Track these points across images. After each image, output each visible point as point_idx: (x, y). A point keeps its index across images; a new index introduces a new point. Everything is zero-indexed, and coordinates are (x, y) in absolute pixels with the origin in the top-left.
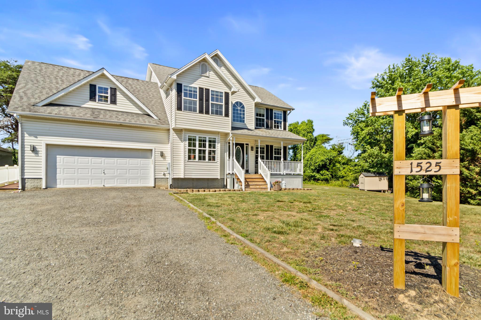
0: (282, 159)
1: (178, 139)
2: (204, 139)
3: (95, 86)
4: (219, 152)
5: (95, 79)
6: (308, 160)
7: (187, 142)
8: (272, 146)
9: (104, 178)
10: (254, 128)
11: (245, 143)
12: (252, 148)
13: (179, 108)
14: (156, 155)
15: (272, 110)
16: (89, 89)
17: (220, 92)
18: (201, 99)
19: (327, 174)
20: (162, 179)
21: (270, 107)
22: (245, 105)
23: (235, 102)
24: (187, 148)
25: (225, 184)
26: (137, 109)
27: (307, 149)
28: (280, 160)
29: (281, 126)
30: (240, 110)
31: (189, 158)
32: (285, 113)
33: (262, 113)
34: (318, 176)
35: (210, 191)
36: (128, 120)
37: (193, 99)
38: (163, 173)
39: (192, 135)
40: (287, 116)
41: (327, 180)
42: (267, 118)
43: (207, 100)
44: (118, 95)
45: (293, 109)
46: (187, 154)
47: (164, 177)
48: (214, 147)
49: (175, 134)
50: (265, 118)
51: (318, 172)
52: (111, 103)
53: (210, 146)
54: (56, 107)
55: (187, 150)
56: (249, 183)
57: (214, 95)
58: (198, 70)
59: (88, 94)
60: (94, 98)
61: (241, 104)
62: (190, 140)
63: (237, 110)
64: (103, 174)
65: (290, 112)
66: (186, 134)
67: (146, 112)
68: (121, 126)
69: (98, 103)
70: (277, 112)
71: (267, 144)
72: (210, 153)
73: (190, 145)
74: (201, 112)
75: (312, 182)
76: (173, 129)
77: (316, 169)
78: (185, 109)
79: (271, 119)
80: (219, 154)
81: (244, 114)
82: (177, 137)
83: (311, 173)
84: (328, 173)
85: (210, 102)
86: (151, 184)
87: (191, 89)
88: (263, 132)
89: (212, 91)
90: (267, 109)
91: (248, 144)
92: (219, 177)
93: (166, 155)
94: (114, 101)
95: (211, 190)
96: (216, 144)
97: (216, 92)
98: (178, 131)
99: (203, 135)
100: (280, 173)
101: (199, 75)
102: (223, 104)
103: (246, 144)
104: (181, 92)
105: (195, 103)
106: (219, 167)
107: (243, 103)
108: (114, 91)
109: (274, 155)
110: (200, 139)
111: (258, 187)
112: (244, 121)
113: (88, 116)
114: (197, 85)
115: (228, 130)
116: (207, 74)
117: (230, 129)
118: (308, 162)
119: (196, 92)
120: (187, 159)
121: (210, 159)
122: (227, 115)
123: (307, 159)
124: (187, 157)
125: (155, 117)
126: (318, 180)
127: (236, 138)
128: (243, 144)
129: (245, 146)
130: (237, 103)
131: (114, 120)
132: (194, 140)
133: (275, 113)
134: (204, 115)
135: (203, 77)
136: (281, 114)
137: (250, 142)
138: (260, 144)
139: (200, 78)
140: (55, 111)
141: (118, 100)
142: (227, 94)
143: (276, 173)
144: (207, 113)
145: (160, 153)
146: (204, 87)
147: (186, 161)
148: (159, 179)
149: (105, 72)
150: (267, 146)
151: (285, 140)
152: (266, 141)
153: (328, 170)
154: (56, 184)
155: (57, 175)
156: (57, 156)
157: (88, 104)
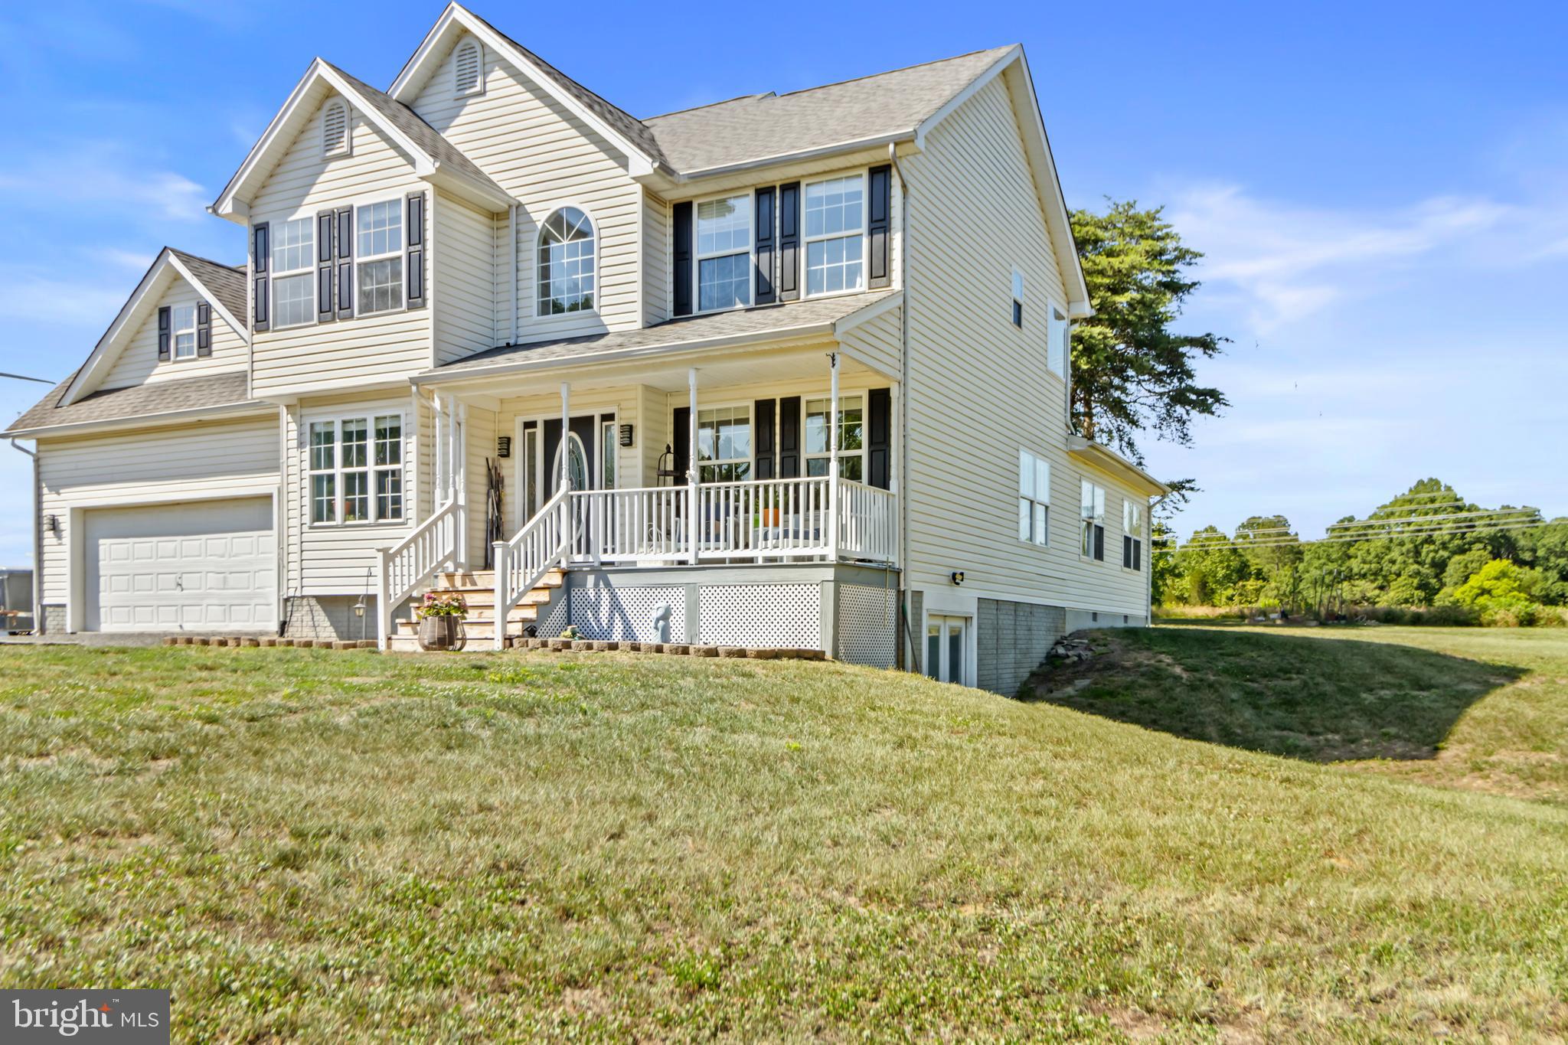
2: (395, 424)
3: (169, 311)
4: (414, 476)
7: (307, 453)
9: (180, 602)
10: (639, 325)
13: (263, 321)
16: (158, 324)
17: (389, 204)
18: (327, 261)
22: (593, 218)
23: (548, 213)
24: (306, 474)
37: (301, 270)
39: (324, 417)
43: (348, 256)
44: (214, 323)
46: (307, 501)
48: (395, 458)
52: (199, 354)
53: (380, 454)
55: (307, 483)
57: (369, 225)
58: (317, 142)
59: (156, 340)
60: (166, 349)
61: (575, 216)
62: (317, 438)
64: (179, 591)
66: (303, 420)
69: (175, 362)
72: (383, 486)
73: (317, 461)
74: (325, 313)
76: (286, 407)
80: (414, 486)
81: (590, 266)
85: (357, 260)
86: (274, 622)
87: (293, 232)
89: (360, 210)
94: (205, 347)
96: (402, 439)
97: (378, 207)
99: (354, 412)
100: (681, 556)
101: (317, 160)
102: (403, 251)
104: (267, 254)
105: (309, 282)
107: (582, 208)
108: (206, 309)
110: (350, 427)
116: (344, 145)
117: (428, 362)
119: (307, 237)
120: (305, 520)
121: (381, 513)
122: (417, 298)
124: (306, 512)
130: (556, 217)
133: (815, 201)
134: (337, 325)
135: (333, 165)
139: (322, 173)
141: (214, 339)
142: (418, 202)
144: (346, 310)
146: (335, 205)
149: (172, 259)
154: (99, 623)
155: (102, 595)
156: (101, 541)
157: (156, 371)
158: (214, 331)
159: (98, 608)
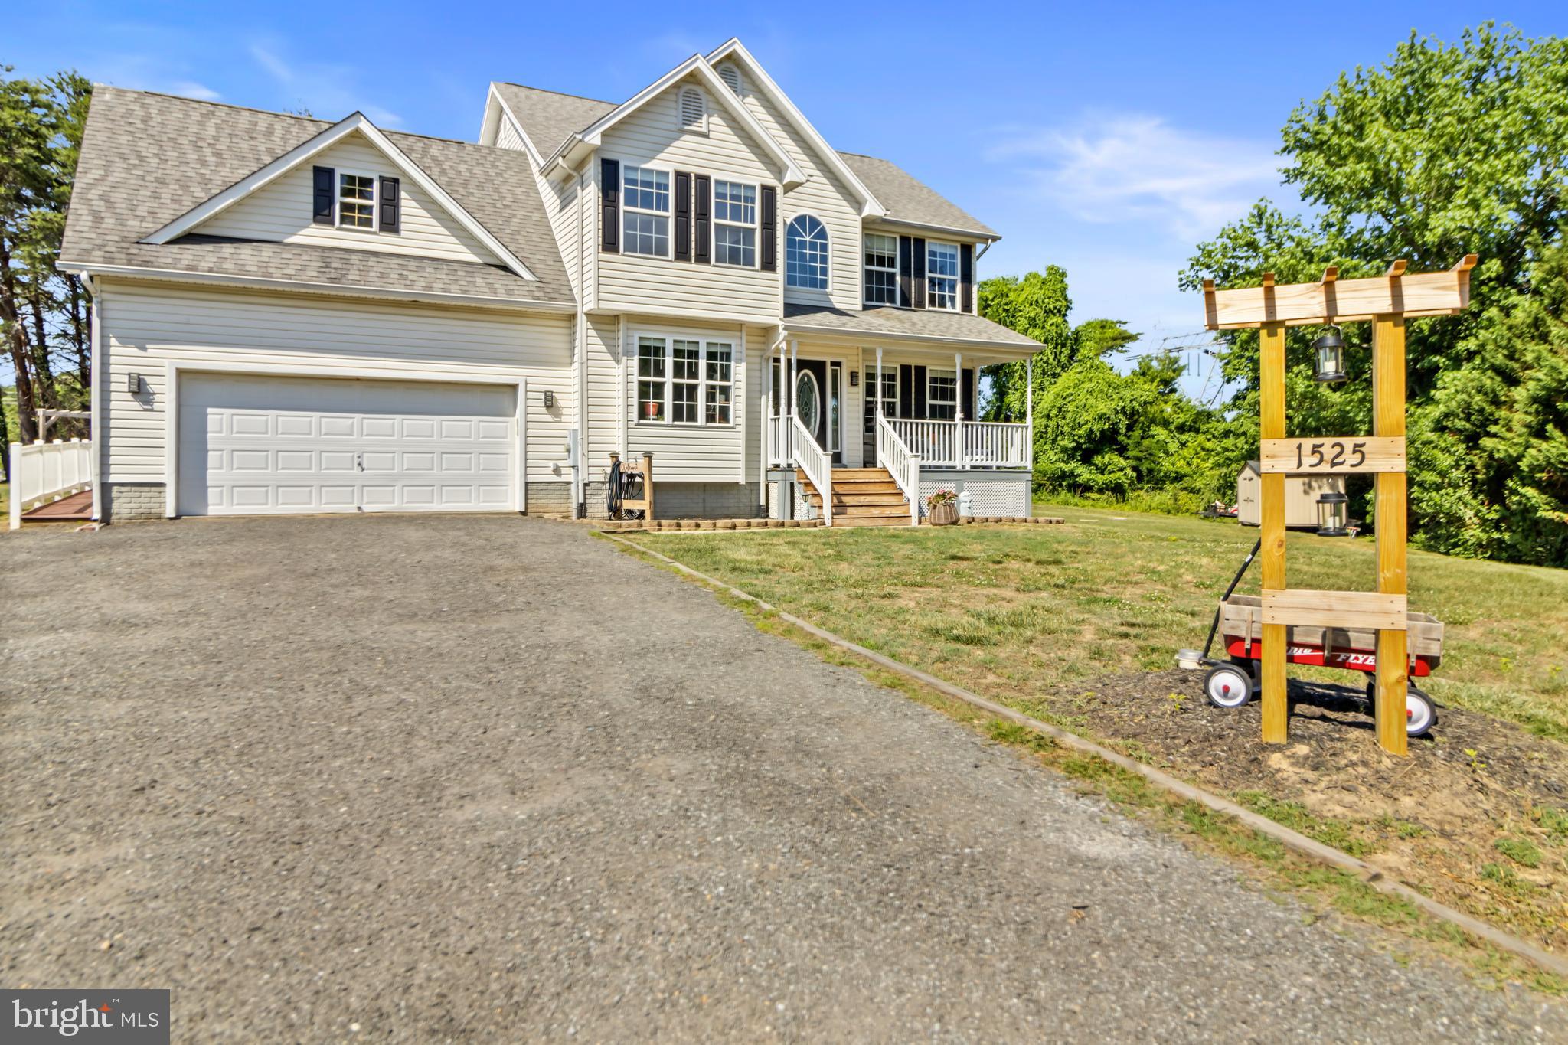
0: (959, 415)
1: (603, 348)
2: (692, 348)
3: (330, 172)
4: (742, 392)
5: (330, 148)
6: (1048, 417)
7: (635, 361)
8: (921, 371)
9: (359, 482)
10: (860, 307)
11: (828, 360)
12: (854, 376)
13: (610, 244)
14: (528, 402)
15: (920, 243)
16: (311, 183)
17: (747, 187)
18: (682, 212)
19: (1117, 465)
20: (551, 487)
21: (913, 233)
22: (828, 228)
23: (795, 216)
24: (636, 378)
25: (763, 502)
26: (463, 248)
27: (1044, 373)
28: (952, 417)
29: (952, 299)
30: (813, 246)
31: (643, 413)
32: (967, 250)
33: (886, 253)
34: (1085, 474)
35: (714, 526)
36: (439, 287)
37: (654, 212)
38: (551, 464)
39: (653, 334)
40: (973, 260)
41: (1118, 490)
42: (905, 271)
43: (703, 215)
44: (403, 203)
45: (995, 239)
46: (635, 401)
47: (555, 478)
48: (726, 376)
49: (592, 332)
50: (897, 270)
51: (1087, 459)
52: (382, 229)
53: (711, 372)
54: (209, 247)
55: (635, 387)
56: (845, 499)
57: (724, 196)
58: (673, 113)
59: (310, 199)
60: (326, 212)
61: (814, 223)
62: (644, 350)
63: (803, 244)
64: (357, 471)
65: (986, 249)
66: (631, 333)
67: (496, 256)
68: (414, 305)
69: (339, 229)
70: (938, 250)
71: (907, 362)
72: (711, 397)
73: (644, 369)
74: (682, 255)
75: (1064, 495)
76: (587, 314)
77: (1078, 447)
78: (630, 247)
79: (920, 274)
80: (742, 399)
81: (824, 260)
82: (598, 340)
83: (1062, 465)
84: (1123, 463)
85: (713, 220)
86: (515, 502)
87: (647, 178)
88: (888, 321)
89: (717, 182)
90: (905, 240)
91: (838, 364)
92: (742, 480)
93: (561, 403)
94: (391, 224)
95: (720, 522)
96: (733, 364)
97: (733, 185)
98: (606, 322)
99: (687, 336)
100: (951, 463)
101: (673, 127)
102: (757, 225)
103: (833, 364)
104: (616, 188)
105: (662, 223)
106: (742, 443)
107: (821, 219)
108: (392, 186)
109: (929, 402)
110: (680, 347)
111: (876, 512)
112: (824, 284)
113: (312, 277)
114: (666, 162)
115: (774, 316)
116: (702, 125)
117: (781, 312)
118: (1050, 423)
119: (666, 187)
120: (635, 416)
121: (710, 418)
122: (769, 265)
123: (1045, 412)
124: (635, 409)
125: (527, 276)
126: (1087, 488)
127: (799, 343)
128: (823, 363)
129: (829, 370)
130: (800, 220)
131: (395, 287)
132: (659, 351)
133: (933, 254)
134: (693, 266)
135: (687, 137)
136: (953, 257)
137: (845, 356)
138: (883, 361)
139: (677, 139)
140: (205, 260)
141: (403, 218)
142: (769, 193)
143: (936, 463)
144: (703, 257)
145: (542, 396)
146: (693, 170)
147: (631, 424)
148: (541, 487)
149: (364, 126)
150: (906, 369)
151: (969, 349)
152: (901, 353)
153: (1122, 450)
154: (206, 505)
155: (209, 471)
156: (210, 410)
157: (305, 231)
158: (403, 210)
159: (205, 488)
